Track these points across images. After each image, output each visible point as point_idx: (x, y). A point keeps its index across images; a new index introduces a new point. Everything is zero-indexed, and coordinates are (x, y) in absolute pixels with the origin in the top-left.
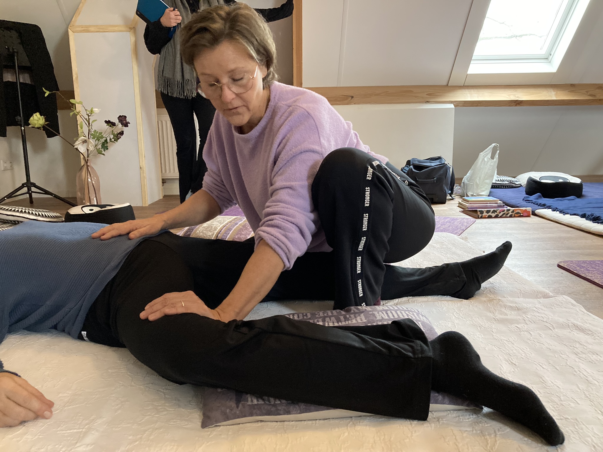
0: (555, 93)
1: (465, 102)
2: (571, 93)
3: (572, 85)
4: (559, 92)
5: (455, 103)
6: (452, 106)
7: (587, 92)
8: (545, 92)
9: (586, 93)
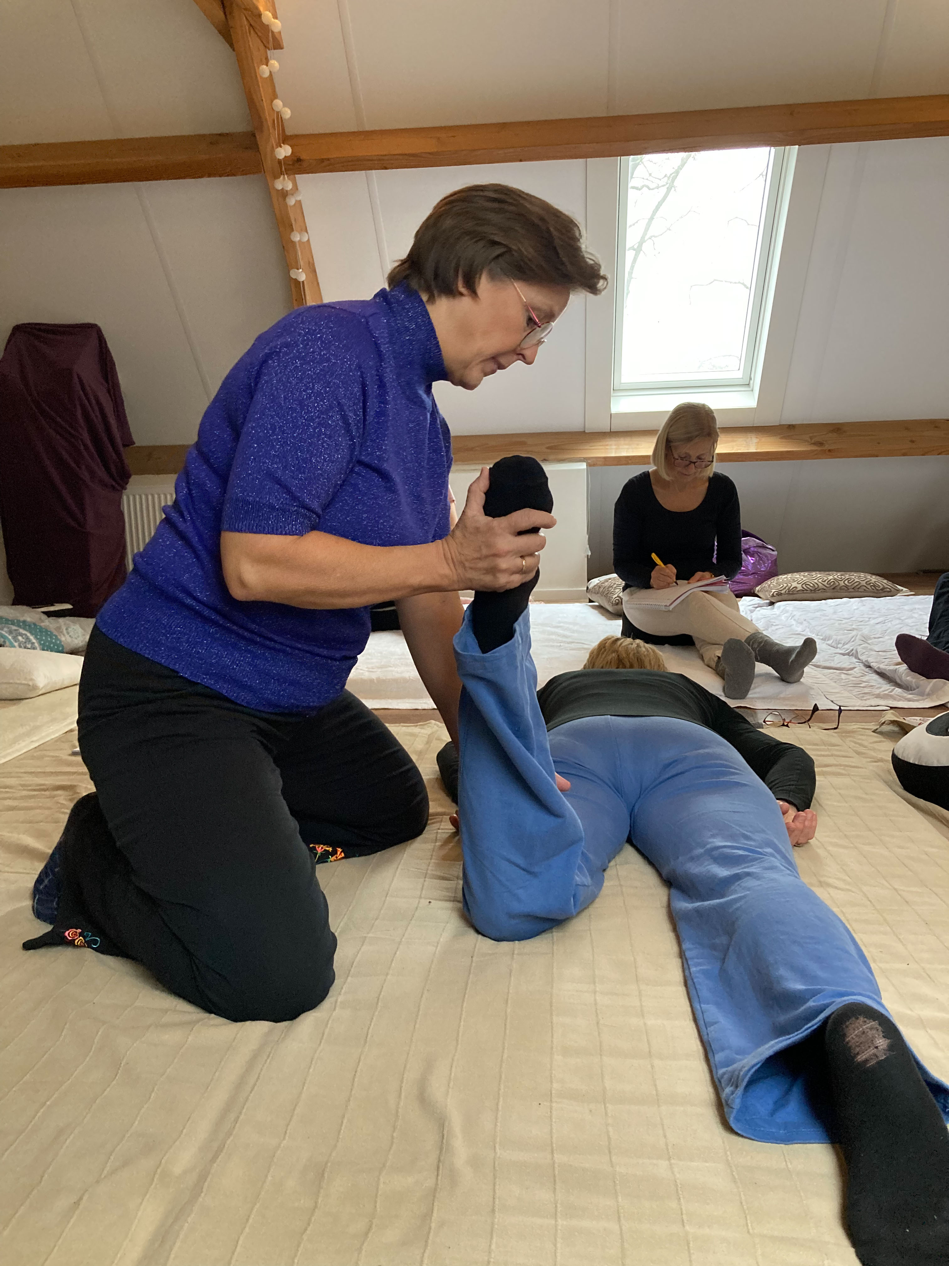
0: (758, 440)
1: (605, 458)
2: (784, 440)
3: (791, 427)
4: (763, 439)
5: (589, 461)
6: (584, 466)
7: (811, 438)
8: (741, 439)
9: (810, 440)
